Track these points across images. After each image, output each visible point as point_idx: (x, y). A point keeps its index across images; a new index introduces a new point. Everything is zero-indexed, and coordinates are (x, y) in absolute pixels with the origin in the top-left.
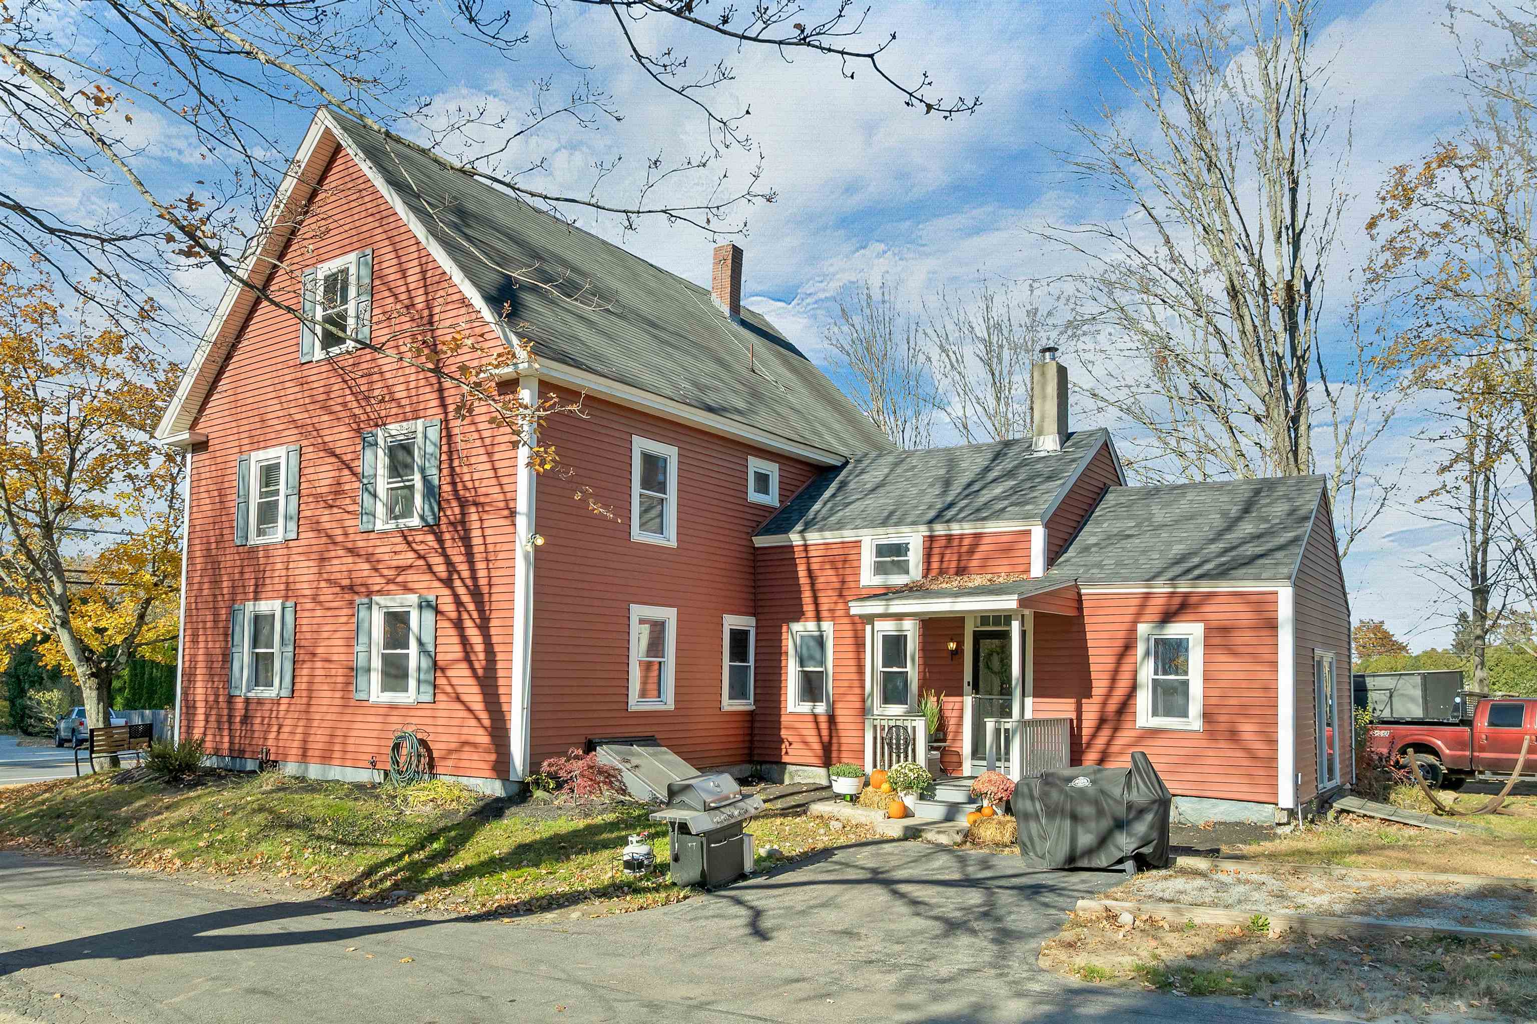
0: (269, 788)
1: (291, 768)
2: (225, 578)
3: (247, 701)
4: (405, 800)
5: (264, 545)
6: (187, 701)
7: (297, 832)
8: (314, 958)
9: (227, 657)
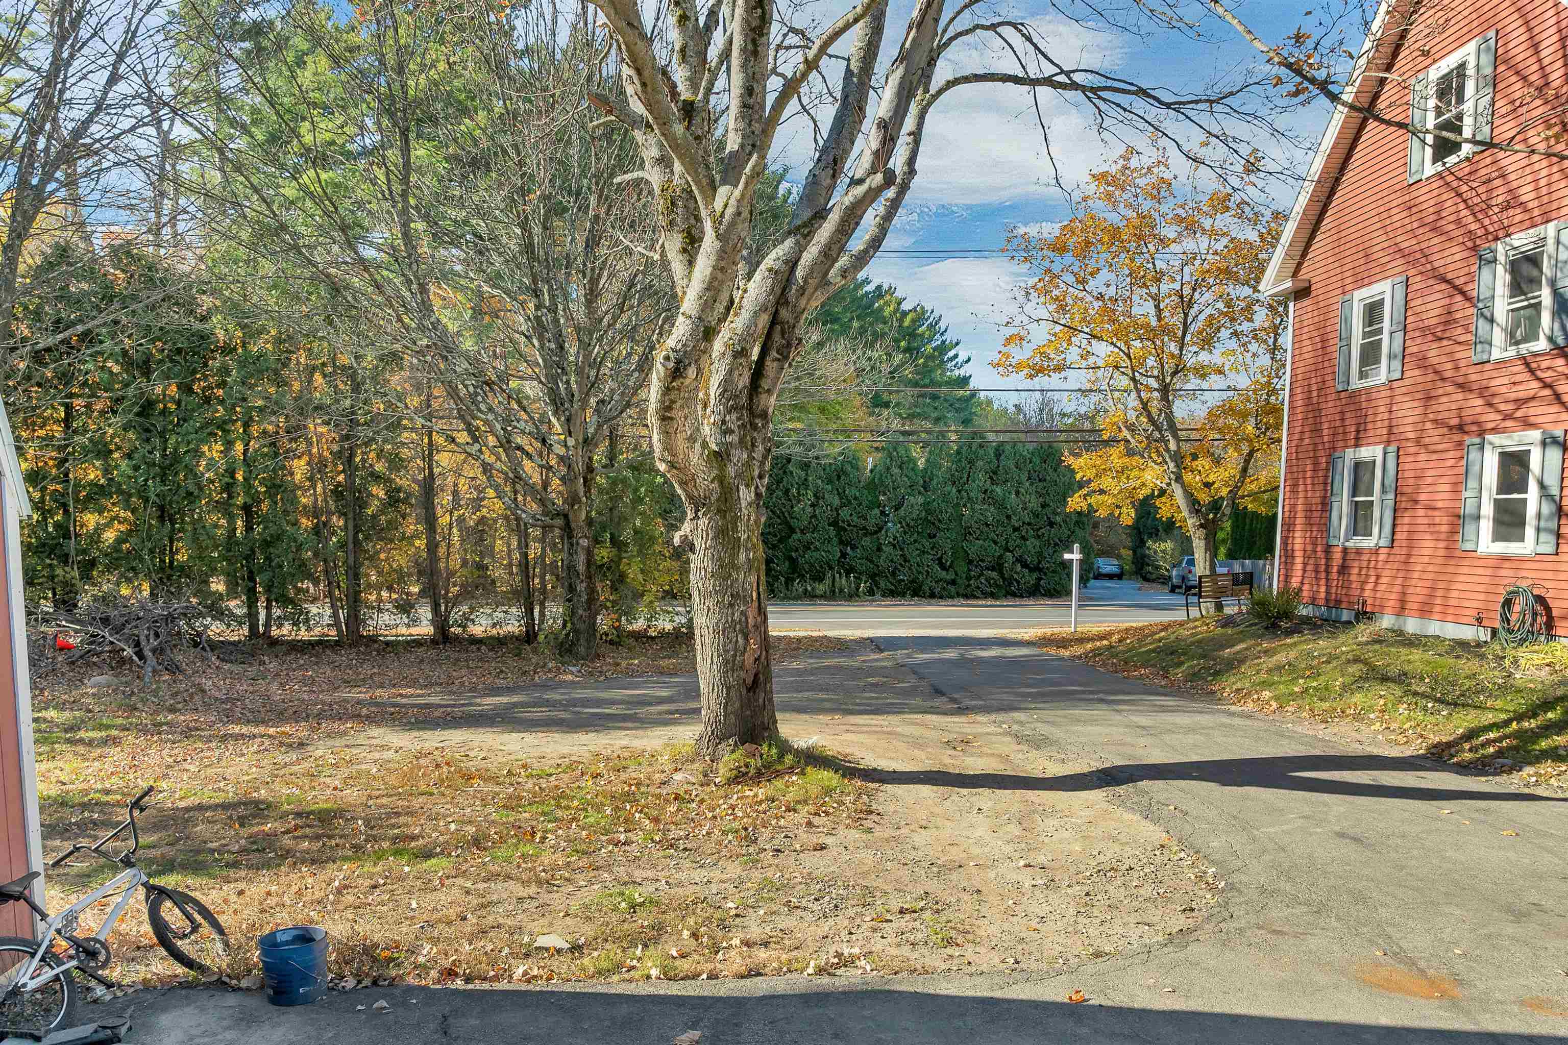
0: (1364, 639)
1: (1387, 621)
2: (1325, 426)
3: (1345, 550)
4: (1515, 662)
5: (1366, 389)
6: (1286, 550)
7: (1392, 685)
8: (1407, 815)
9: (1326, 505)
